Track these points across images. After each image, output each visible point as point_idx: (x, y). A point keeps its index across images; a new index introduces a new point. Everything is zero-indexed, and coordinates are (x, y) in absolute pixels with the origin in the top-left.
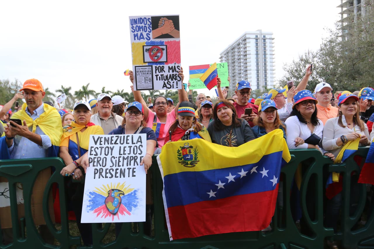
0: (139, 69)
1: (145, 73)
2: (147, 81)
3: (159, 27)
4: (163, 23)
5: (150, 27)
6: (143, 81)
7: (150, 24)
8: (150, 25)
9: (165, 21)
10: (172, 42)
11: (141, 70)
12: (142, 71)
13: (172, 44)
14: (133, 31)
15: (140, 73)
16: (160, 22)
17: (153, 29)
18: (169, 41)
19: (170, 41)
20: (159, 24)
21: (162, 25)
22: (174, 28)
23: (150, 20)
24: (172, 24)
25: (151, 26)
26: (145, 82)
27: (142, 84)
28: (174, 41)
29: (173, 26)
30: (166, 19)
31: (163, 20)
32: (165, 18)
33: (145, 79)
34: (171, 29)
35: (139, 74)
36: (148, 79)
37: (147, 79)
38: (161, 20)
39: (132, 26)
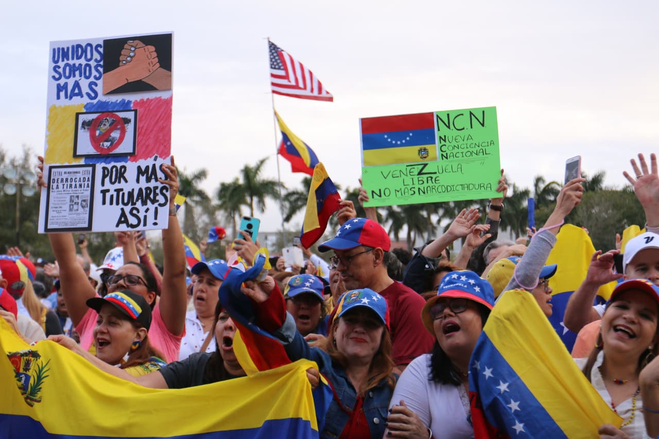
0: (60, 174)
1: (73, 183)
2: (75, 207)
3: (121, 64)
4: (132, 54)
5: (100, 65)
6: (66, 207)
7: (99, 58)
8: (100, 61)
9: (136, 48)
10: (152, 100)
11: (64, 176)
12: (67, 180)
13: (151, 108)
14: (57, 76)
15: (60, 185)
16: (123, 52)
17: (105, 72)
18: (145, 100)
19: (148, 99)
20: (121, 58)
21: (129, 59)
22: (158, 65)
23: (101, 50)
24: (155, 54)
25: (102, 63)
26: (71, 210)
27: (63, 213)
28: (156, 99)
29: (157, 60)
30: (140, 44)
31: (132, 46)
32: (137, 42)
33: (71, 201)
34: (151, 68)
35: (57, 187)
36: (80, 201)
37: (76, 200)
38: (126, 46)
39: (54, 65)
